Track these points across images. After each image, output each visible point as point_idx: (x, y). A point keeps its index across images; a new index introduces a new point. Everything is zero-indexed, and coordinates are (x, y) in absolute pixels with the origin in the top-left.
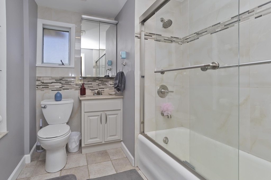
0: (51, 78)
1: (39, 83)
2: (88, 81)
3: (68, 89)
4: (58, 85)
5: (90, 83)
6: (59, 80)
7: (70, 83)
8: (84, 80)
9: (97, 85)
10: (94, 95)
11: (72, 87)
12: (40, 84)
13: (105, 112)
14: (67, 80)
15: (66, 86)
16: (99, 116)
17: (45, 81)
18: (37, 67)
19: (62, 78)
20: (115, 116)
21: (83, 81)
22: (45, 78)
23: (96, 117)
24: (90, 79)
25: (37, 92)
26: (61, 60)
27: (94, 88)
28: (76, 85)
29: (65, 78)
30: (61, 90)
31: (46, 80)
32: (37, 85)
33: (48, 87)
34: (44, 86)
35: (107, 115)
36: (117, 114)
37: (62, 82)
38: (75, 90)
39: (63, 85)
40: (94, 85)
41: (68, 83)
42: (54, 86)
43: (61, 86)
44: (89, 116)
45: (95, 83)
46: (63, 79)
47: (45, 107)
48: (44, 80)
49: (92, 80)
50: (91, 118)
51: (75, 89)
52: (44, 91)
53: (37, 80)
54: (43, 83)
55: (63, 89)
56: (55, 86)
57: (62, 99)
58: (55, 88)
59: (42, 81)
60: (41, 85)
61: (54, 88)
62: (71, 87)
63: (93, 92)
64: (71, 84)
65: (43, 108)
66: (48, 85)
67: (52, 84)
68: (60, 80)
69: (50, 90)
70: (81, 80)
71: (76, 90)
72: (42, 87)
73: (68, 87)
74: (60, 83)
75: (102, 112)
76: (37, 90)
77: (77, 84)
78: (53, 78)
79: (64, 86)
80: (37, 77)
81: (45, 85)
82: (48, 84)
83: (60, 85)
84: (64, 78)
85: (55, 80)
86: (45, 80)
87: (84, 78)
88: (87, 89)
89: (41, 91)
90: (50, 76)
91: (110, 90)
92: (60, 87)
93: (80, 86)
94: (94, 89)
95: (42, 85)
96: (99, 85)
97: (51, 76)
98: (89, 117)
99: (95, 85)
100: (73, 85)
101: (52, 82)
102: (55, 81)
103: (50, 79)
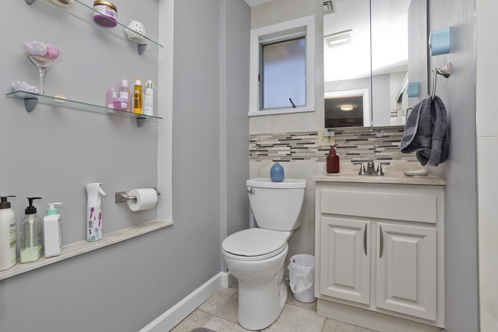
0: (271, 136)
1: (253, 147)
2: (347, 140)
3: (303, 159)
4: (284, 151)
5: (352, 144)
6: (287, 140)
7: (306, 146)
8: (338, 138)
9: (370, 149)
10: (360, 174)
11: (311, 154)
12: (255, 149)
13: (379, 223)
14: (301, 139)
15: (299, 153)
16: (359, 229)
17: (262, 143)
18: (250, 118)
19: (291, 135)
20: (414, 241)
21: (336, 141)
22: (262, 137)
23: (353, 233)
24: (351, 136)
25: (250, 162)
26: (290, 99)
27: (362, 157)
28: (319, 150)
29: (297, 135)
30: (289, 161)
31: (264, 141)
32: (251, 151)
33: (267, 155)
34: (260, 153)
35: (384, 233)
36: (422, 237)
37: (291, 143)
38: (316, 161)
39: (293, 150)
40: (363, 150)
41: (302, 145)
42: (276, 152)
43: (289, 153)
44: (331, 226)
45: (364, 144)
46: (293, 138)
47: (251, 192)
48: (260, 141)
49: (356, 138)
50: (337, 231)
51: (317, 159)
52: (260, 161)
53: (250, 141)
54: (259, 146)
55: (293, 159)
56: (279, 153)
57: (285, 179)
58: (279, 156)
59: (258, 143)
60: (256, 151)
61: (277, 157)
62: (308, 155)
63: (359, 166)
64: (307, 148)
65: (249, 192)
66: (267, 151)
67: (273, 149)
68: (289, 139)
69: (270, 159)
70: (329, 137)
71: (320, 160)
72: (258, 155)
73: (302, 155)
74: (288, 145)
75: (368, 222)
76: (250, 159)
77: (321, 147)
78: (274, 137)
79: (295, 152)
80: (251, 135)
81: (263, 151)
82: (267, 149)
83: (287, 150)
84: (295, 135)
85: (279, 140)
86: (262, 141)
87: (336, 134)
88: (345, 158)
89: (257, 161)
90: (270, 133)
91: (411, 163)
92: (287, 154)
93: (328, 152)
94: (363, 159)
95: (259, 151)
96: (377, 149)
97: (272, 132)
98: (333, 228)
99: (366, 149)
100: (312, 150)
101: (273, 144)
102: (279, 142)
103: (269, 138)
